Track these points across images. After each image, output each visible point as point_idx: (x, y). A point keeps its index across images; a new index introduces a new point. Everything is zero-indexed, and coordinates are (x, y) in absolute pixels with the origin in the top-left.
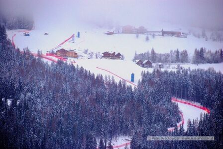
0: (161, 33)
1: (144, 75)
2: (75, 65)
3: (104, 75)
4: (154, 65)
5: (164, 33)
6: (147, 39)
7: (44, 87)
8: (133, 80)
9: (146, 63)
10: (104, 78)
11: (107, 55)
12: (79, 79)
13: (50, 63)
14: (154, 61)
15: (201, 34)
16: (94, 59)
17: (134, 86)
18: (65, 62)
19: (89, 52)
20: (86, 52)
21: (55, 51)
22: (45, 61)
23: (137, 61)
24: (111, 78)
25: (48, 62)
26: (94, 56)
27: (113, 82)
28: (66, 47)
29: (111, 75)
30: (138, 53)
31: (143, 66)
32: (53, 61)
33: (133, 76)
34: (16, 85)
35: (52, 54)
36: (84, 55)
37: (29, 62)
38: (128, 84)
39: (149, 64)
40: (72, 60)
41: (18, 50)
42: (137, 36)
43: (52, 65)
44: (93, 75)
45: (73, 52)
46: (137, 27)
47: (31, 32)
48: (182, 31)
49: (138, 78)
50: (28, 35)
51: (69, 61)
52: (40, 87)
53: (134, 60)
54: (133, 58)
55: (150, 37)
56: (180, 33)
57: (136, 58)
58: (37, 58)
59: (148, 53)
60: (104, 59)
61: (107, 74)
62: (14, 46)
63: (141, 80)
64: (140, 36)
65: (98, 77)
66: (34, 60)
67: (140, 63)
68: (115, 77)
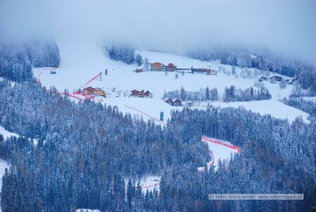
0: (190, 71)
1: (174, 114)
2: (103, 104)
3: (133, 113)
4: (183, 103)
5: (193, 70)
6: (177, 77)
7: (71, 126)
8: (162, 119)
9: (176, 101)
10: (132, 117)
11: (135, 93)
12: (107, 118)
13: (77, 101)
14: (184, 99)
15: (231, 71)
16: (122, 98)
17: (163, 124)
18: (92, 100)
19: (117, 90)
20: (114, 90)
21: (82, 89)
22: (72, 99)
23: (166, 99)
24: (140, 117)
26: (122, 94)
27: (142, 121)
28: (94, 85)
29: (140, 114)
30: (167, 91)
31: (172, 105)
32: (81, 100)
33: (162, 115)
34: (43, 125)
35: (79, 92)
36: (112, 93)
37: (55, 101)
38: (157, 123)
39: (178, 103)
40: (100, 98)
41: (44, 88)
42: (166, 74)
43: (79, 103)
44: (122, 114)
45: (100, 90)
46: (166, 64)
47: (57, 70)
48: (212, 69)
49: (168, 116)
50: (55, 73)
51: (97, 100)
52: (67, 127)
53: (163, 98)
54: (162, 96)
55: (179, 74)
56: (210, 70)
57: (165, 96)
58: (64, 96)
59: (177, 91)
60: (132, 98)
61: (136, 112)
62: (40, 85)
63: (170, 119)
64: (169, 73)
65: (126, 116)
66: (61, 98)
67: (170, 101)
68: (144, 116)
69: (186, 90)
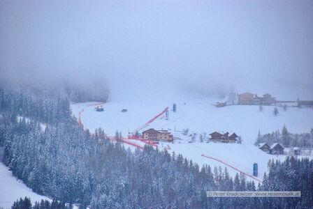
0: (296, 104)
1: (273, 166)
2: (170, 152)
3: (213, 165)
4: (286, 150)
5: (301, 104)
6: (276, 112)
7: (126, 185)
8: (255, 174)
9: (275, 148)
10: (212, 171)
11: (216, 137)
12: (176, 173)
13: (133, 149)
14: (287, 145)
16: (197, 144)
17: (258, 182)
18: (155, 148)
19: (190, 133)
20: (186, 132)
21: (140, 132)
22: (126, 146)
23: (262, 145)
24: (223, 171)
25: (131, 148)
26: (198, 139)
27: (227, 177)
28: (157, 126)
29: (223, 167)
30: (263, 134)
31: (271, 153)
32: (138, 147)
33: (255, 167)
34: (85, 184)
35: (136, 136)
36: (183, 137)
37: (103, 149)
38: (249, 180)
39: (279, 150)
40: (166, 144)
41: (88, 131)
42: (261, 109)
43: (137, 152)
44: (197, 166)
45: (166, 133)
46: (261, 95)
47: (105, 106)
49: (264, 170)
50: (102, 110)
51: (161, 146)
52: (121, 186)
53: (257, 144)
54: (255, 140)
55: (280, 109)
57: (259, 141)
58: (115, 142)
59: (277, 134)
60: (212, 143)
61: (218, 164)
62: (81, 127)
63: (268, 173)
64: (265, 107)
65: (203, 169)
66: (111, 146)
67: (266, 148)
68: (229, 169)
69: (290, 131)
